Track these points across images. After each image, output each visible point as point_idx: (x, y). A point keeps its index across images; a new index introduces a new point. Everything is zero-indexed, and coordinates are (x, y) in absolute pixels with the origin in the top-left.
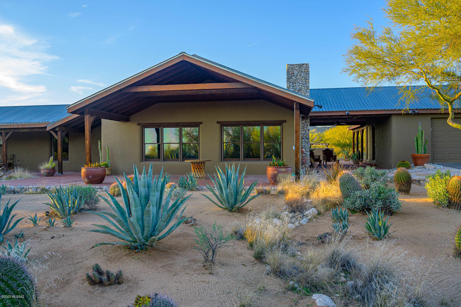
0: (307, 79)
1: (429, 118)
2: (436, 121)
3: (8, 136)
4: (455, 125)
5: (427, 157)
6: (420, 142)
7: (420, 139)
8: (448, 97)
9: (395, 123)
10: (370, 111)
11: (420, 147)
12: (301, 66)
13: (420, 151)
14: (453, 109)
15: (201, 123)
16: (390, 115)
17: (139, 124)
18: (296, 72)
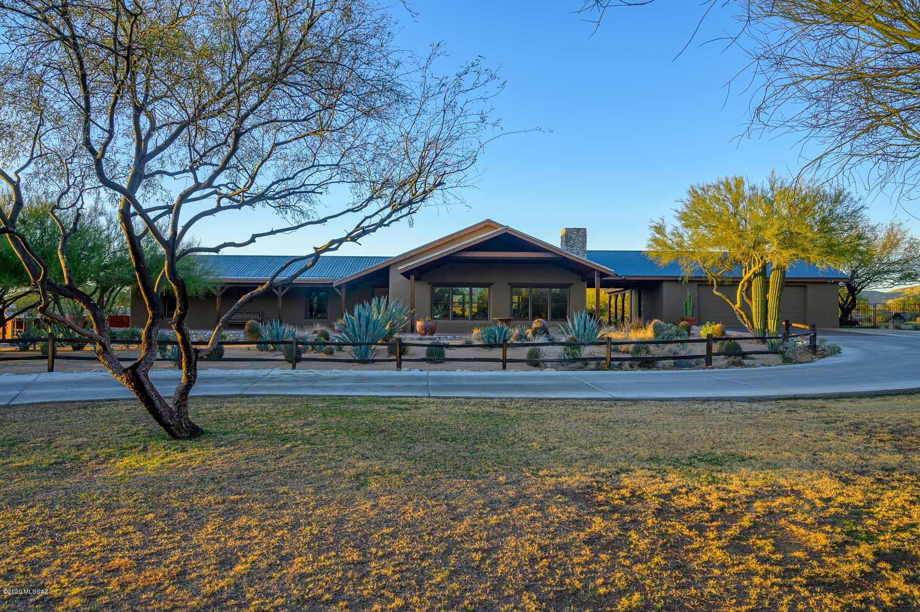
0: (584, 243)
1: (696, 284)
2: (701, 288)
3: (285, 291)
4: (718, 294)
5: (695, 320)
6: (688, 306)
7: (688, 304)
8: (714, 274)
9: (666, 287)
10: (644, 277)
11: (688, 312)
12: (578, 230)
13: (688, 314)
14: (717, 282)
15: (492, 284)
16: (662, 281)
17: (429, 283)
18: (573, 236)
